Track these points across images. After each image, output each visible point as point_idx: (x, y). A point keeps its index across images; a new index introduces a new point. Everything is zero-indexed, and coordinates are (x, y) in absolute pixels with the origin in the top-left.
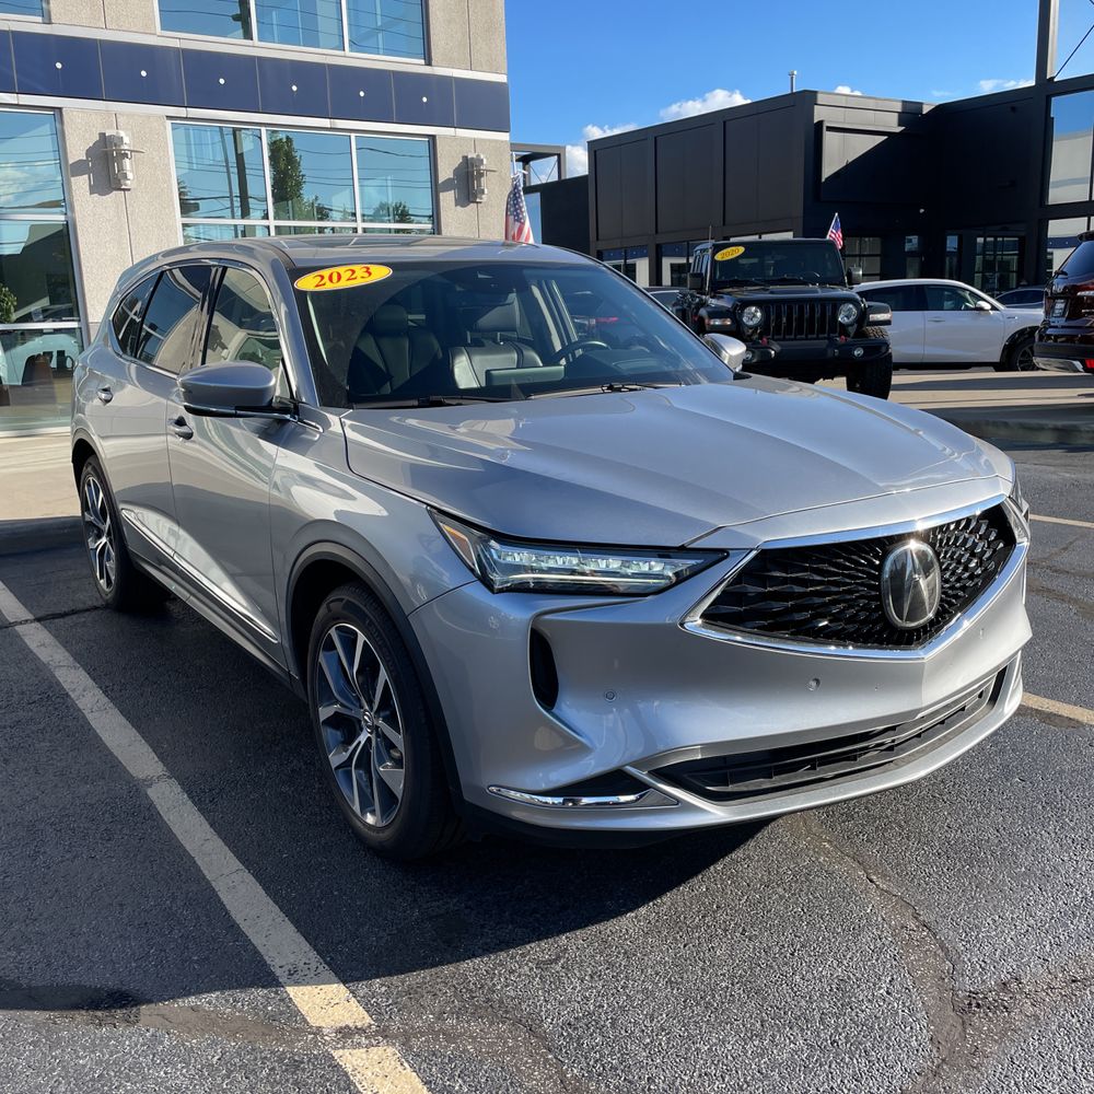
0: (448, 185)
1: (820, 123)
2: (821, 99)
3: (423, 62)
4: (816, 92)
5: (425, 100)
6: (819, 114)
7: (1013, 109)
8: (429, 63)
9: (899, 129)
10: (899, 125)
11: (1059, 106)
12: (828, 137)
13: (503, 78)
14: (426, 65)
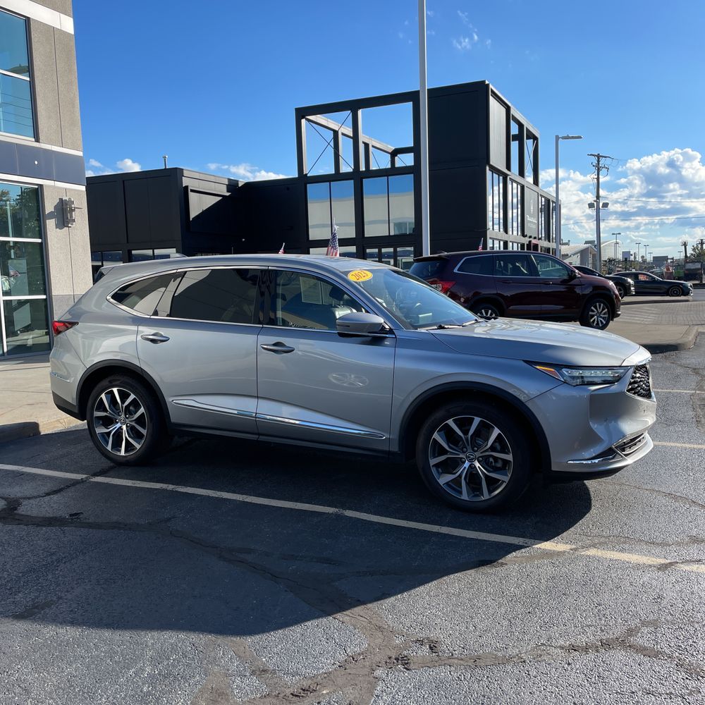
0: (51, 215)
1: (187, 187)
2: (185, 173)
3: (34, 140)
4: (182, 169)
5: (36, 163)
6: (185, 182)
7: (288, 189)
8: (37, 140)
9: (228, 194)
10: (228, 191)
11: (311, 188)
12: (191, 195)
13: (80, 154)
14: (36, 141)
